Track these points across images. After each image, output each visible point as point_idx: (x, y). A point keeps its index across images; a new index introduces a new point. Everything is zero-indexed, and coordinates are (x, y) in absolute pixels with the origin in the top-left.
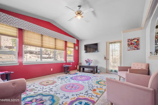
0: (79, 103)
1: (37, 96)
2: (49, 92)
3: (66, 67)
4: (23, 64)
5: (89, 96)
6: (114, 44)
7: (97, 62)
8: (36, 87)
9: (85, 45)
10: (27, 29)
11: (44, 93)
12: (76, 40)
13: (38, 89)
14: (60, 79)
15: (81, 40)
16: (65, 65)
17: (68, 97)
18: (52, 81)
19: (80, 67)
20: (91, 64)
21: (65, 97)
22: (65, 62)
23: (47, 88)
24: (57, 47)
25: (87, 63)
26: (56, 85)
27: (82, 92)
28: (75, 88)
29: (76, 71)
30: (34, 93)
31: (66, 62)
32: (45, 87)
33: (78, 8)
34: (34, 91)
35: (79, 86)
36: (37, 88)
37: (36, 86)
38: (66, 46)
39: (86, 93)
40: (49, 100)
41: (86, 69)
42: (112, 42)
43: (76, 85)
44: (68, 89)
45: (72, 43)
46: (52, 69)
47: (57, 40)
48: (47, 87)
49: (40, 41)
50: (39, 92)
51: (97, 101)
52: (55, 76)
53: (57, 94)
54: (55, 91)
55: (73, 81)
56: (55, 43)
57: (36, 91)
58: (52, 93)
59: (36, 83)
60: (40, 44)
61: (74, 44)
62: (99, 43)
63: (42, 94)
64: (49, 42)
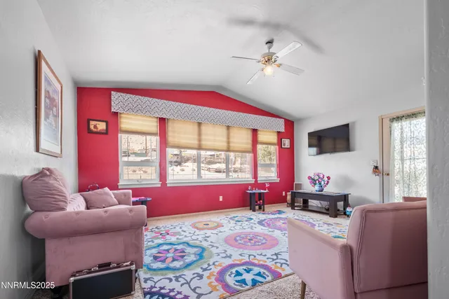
0: (245, 270)
1: (178, 244)
2: (201, 242)
3: (254, 193)
4: (168, 185)
5: (276, 263)
6: (408, 122)
7: (347, 181)
8: (183, 231)
9: (309, 133)
10: (172, 117)
11: (191, 242)
12: (282, 122)
13: (185, 234)
14: (233, 220)
15: (300, 120)
16: (252, 190)
17: (230, 257)
18: (215, 222)
19: (294, 195)
20: (325, 190)
21: (224, 255)
22: (253, 181)
23: (200, 235)
24: (233, 145)
25: (315, 184)
26: (221, 232)
27: (264, 252)
28: (255, 242)
29: (283, 207)
30: (177, 239)
31: (256, 181)
32: (197, 232)
33: (266, 46)
34: (178, 236)
35: (266, 240)
36: (185, 232)
37: (183, 229)
38: (255, 141)
39: (275, 257)
40: (195, 254)
41: (313, 203)
42: (400, 114)
43: (262, 238)
44: (240, 242)
45: (273, 132)
46: (221, 199)
47: (231, 130)
48: (202, 232)
49: (196, 137)
50: (185, 240)
51: (287, 276)
52: (226, 214)
53: (213, 246)
54: (211, 242)
55: (259, 229)
56: (228, 138)
57: (180, 237)
58: (205, 244)
59: (186, 224)
60: (195, 142)
61: (279, 132)
62: (354, 123)
63: (188, 244)
64: (214, 136)
